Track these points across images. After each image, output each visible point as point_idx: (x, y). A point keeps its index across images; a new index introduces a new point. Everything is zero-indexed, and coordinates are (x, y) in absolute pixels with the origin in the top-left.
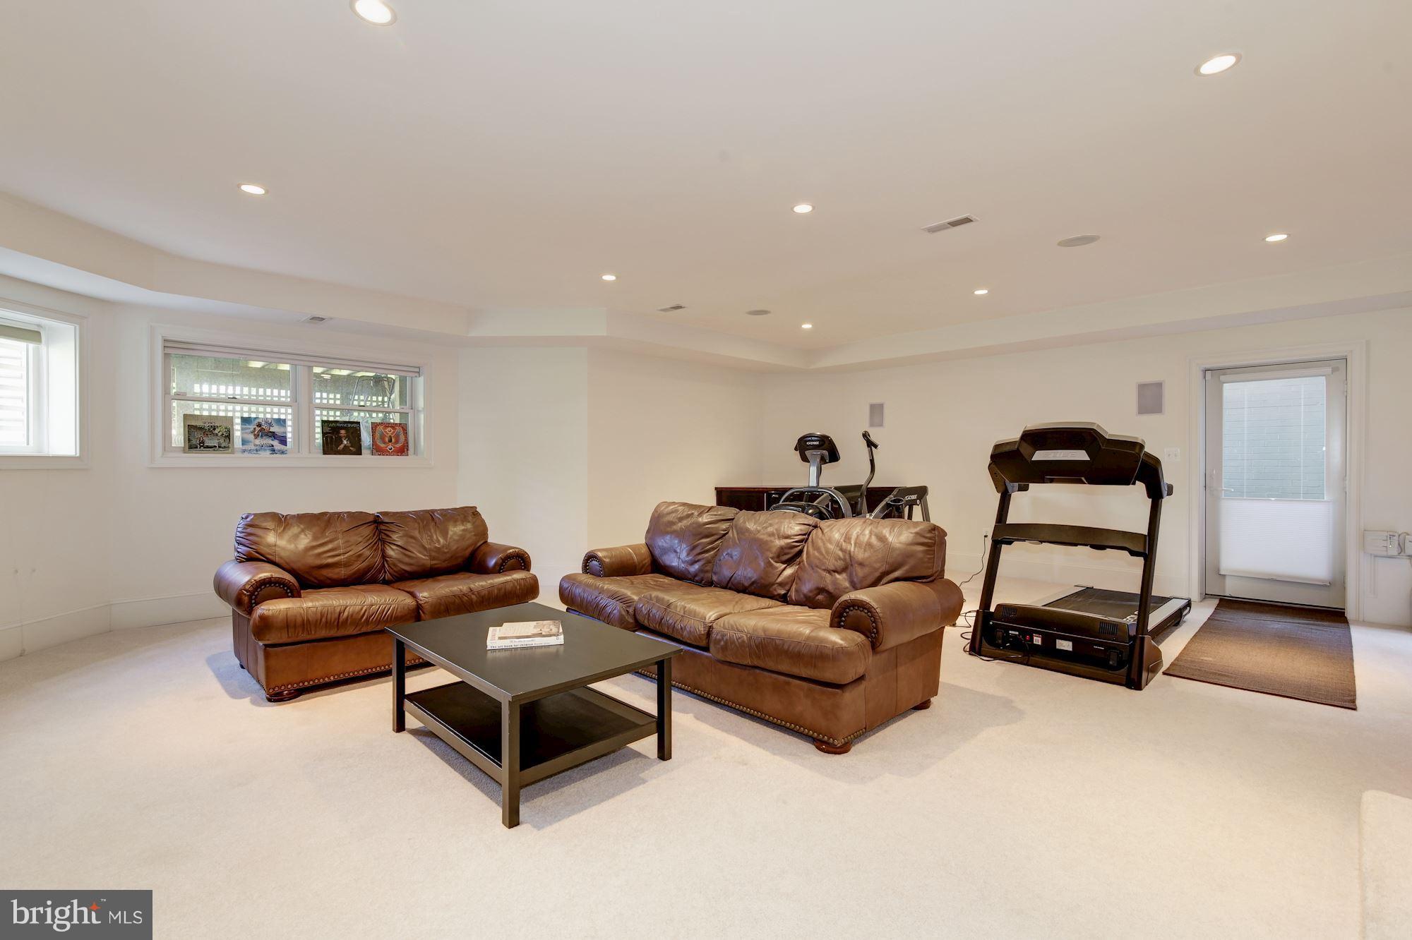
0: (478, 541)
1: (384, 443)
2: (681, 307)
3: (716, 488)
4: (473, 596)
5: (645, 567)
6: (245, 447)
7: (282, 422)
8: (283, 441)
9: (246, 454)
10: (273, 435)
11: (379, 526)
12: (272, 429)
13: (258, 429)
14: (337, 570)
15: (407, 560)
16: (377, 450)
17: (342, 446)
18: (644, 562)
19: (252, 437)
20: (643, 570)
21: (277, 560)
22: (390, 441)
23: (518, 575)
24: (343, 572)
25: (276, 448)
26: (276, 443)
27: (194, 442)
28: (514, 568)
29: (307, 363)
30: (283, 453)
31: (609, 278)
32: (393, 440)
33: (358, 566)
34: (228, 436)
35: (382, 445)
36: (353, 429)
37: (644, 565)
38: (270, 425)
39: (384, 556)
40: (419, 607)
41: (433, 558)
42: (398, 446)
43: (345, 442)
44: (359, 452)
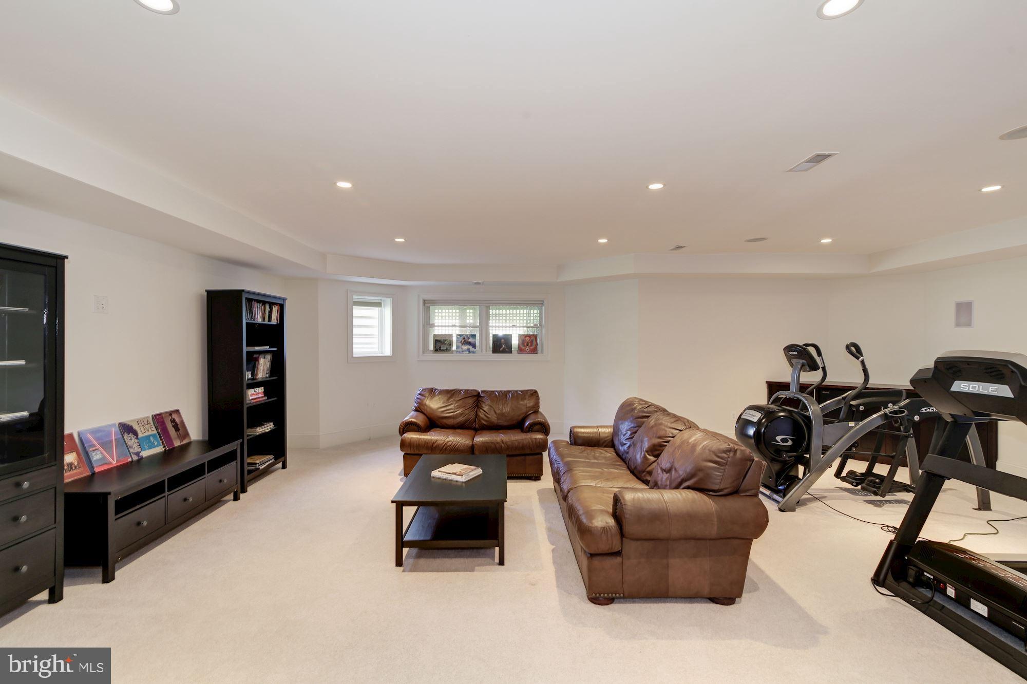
0: (529, 411)
1: (524, 346)
2: (681, 247)
3: (767, 382)
4: (502, 445)
5: (607, 442)
6: (458, 350)
7: (474, 336)
8: (474, 346)
9: (458, 354)
10: (470, 343)
11: (477, 398)
12: (469, 340)
13: (463, 340)
14: (450, 420)
15: (485, 418)
16: (520, 350)
17: (502, 349)
18: (606, 439)
19: (461, 344)
20: (605, 444)
21: (425, 412)
22: (528, 345)
23: (539, 436)
24: (450, 422)
25: (471, 350)
26: (471, 347)
27: (437, 348)
28: (538, 431)
29: (487, 305)
30: (473, 352)
31: (603, 241)
32: (529, 345)
33: (461, 419)
34: (450, 344)
35: (523, 348)
36: (507, 339)
37: (606, 441)
38: (469, 338)
39: (477, 415)
40: (473, 447)
41: (498, 419)
42: (532, 348)
43: (504, 346)
44: (510, 352)
